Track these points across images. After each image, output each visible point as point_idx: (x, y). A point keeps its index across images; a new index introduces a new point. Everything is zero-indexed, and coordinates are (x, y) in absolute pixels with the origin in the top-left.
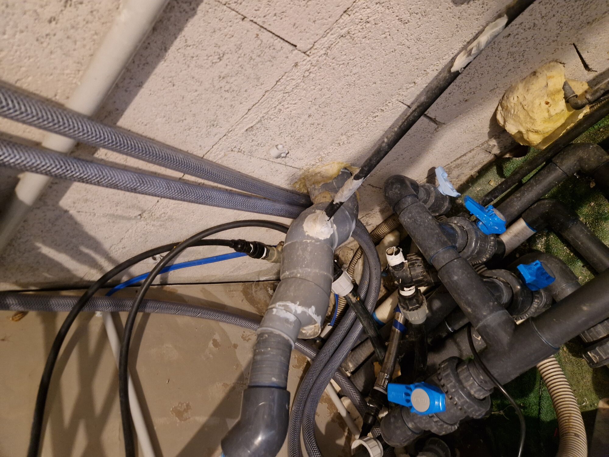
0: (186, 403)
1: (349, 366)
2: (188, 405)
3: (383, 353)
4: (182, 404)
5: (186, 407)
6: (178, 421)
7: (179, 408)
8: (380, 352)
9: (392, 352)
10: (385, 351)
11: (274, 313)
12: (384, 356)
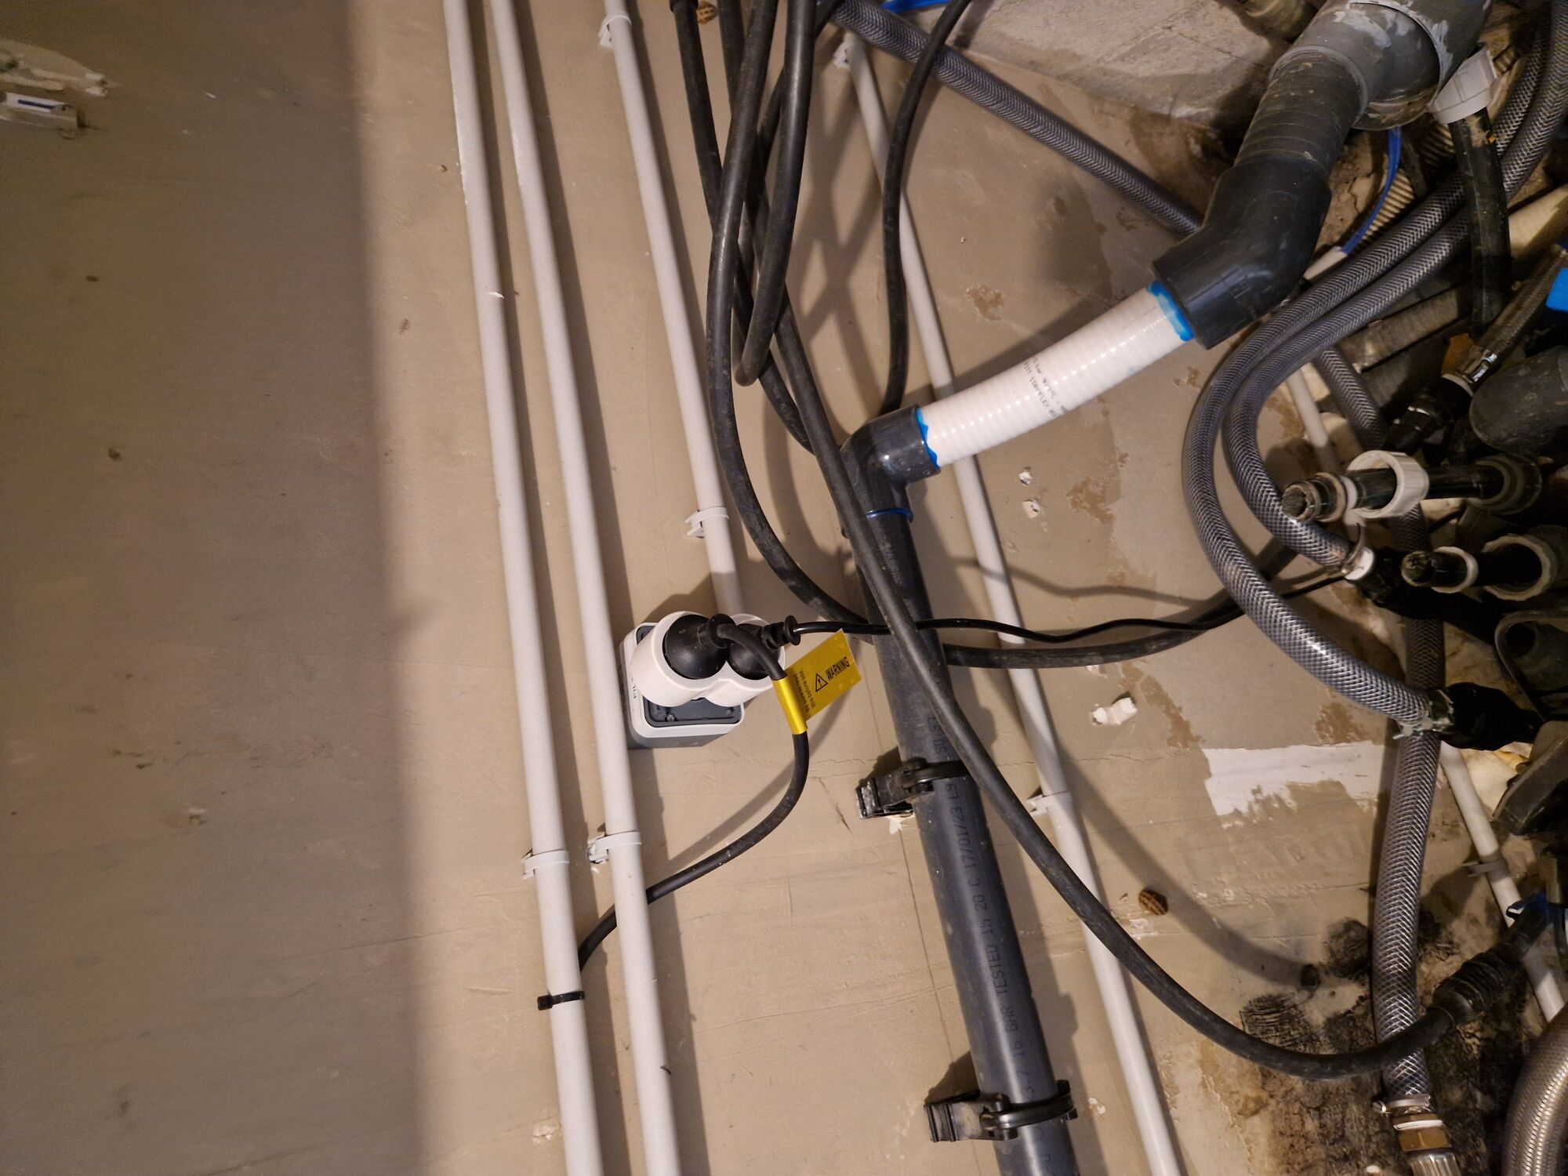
0: (994, 291)
1: (1363, 351)
2: (998, 296)
3: (1496, 307)
4: (988, 290)
5: (993, 298)
6: (979, 315)
7: (981, 294)
8: (1490, 302)
9: (1526, 304)
10: (1504, 305)
11: (1338, 20)
12: (1495, 314)
